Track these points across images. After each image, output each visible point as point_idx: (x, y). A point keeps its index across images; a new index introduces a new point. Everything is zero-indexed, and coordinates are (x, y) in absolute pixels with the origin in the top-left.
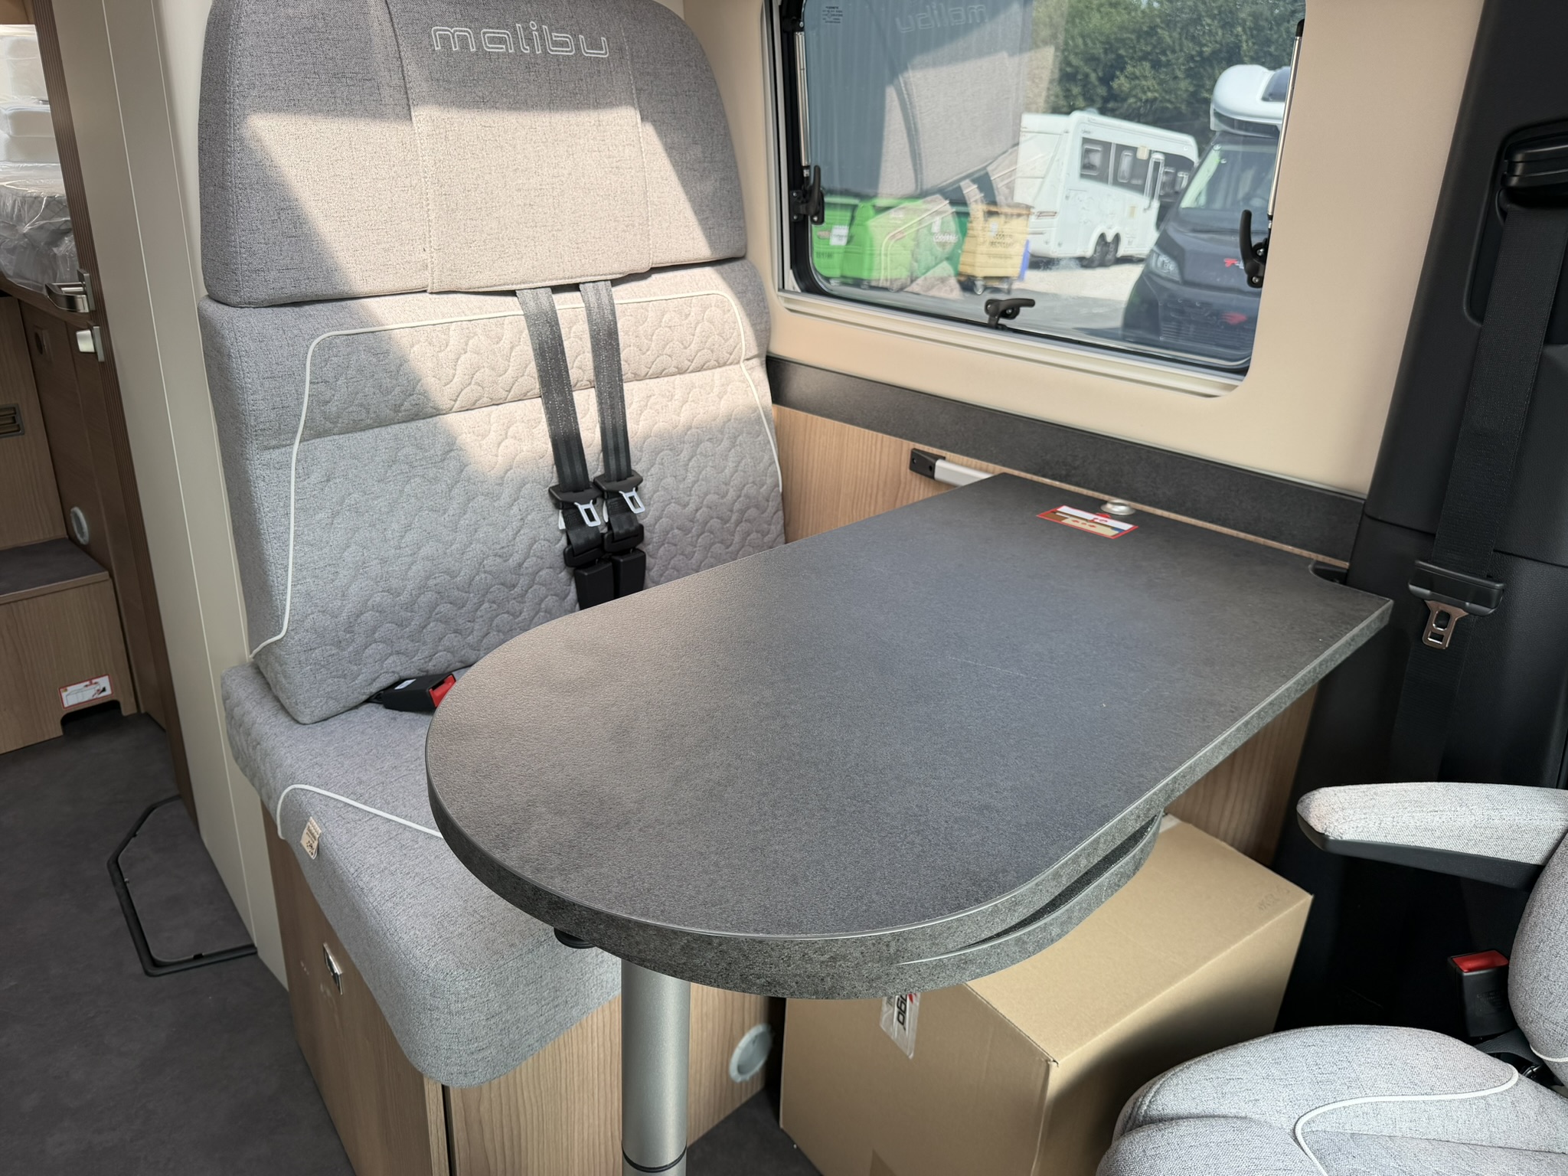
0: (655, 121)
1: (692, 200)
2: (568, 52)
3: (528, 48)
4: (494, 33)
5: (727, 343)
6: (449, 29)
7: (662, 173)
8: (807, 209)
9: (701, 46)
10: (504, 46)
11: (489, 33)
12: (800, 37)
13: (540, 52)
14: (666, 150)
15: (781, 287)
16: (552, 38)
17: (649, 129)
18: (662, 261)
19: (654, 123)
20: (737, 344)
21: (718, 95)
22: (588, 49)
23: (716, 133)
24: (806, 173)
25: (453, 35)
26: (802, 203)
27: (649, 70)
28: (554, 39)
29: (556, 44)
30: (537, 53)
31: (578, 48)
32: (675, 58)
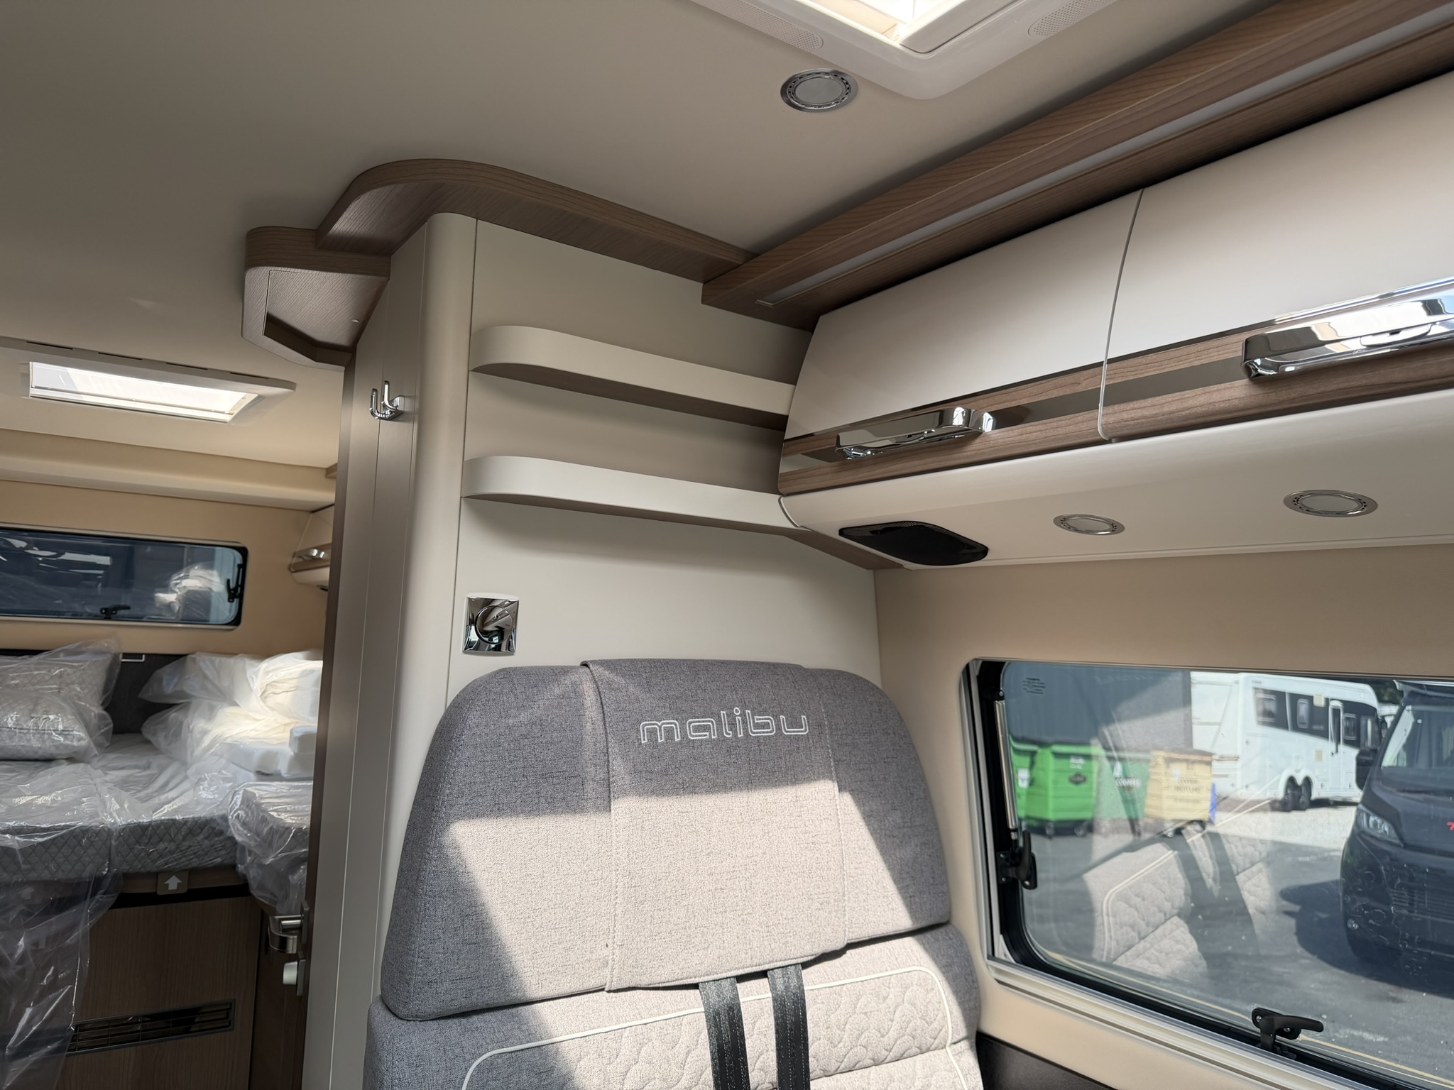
0: (852, 790)
1: (891, 868)
2: (770, 732)
3: (731, 732)
4: (699, 722)
5: (932, 1027)
6: (657, 723)
7: (859, 843)
8: (1017, 873)
9: (899, 713)
10: (708, 733)
11: (694, 722)
12: (999, 706)
13: (742, 735)
14: (864, 818)
15: (990, 953)
16: (754, 722)
17: (847, 798)
18: (859, 937)
19: (852, 792)
20: (942, 1027)
21: (917, 759)
22: (788, 728)
23: (915, 797)
24: (1014, 836)
25: (660, 727)
26: (1012, 865)
27: (848, 741)
28: (756, 721)
29: (757, 726)
30: (739, 736)
31: (779, 728)
32: (873, 728)
